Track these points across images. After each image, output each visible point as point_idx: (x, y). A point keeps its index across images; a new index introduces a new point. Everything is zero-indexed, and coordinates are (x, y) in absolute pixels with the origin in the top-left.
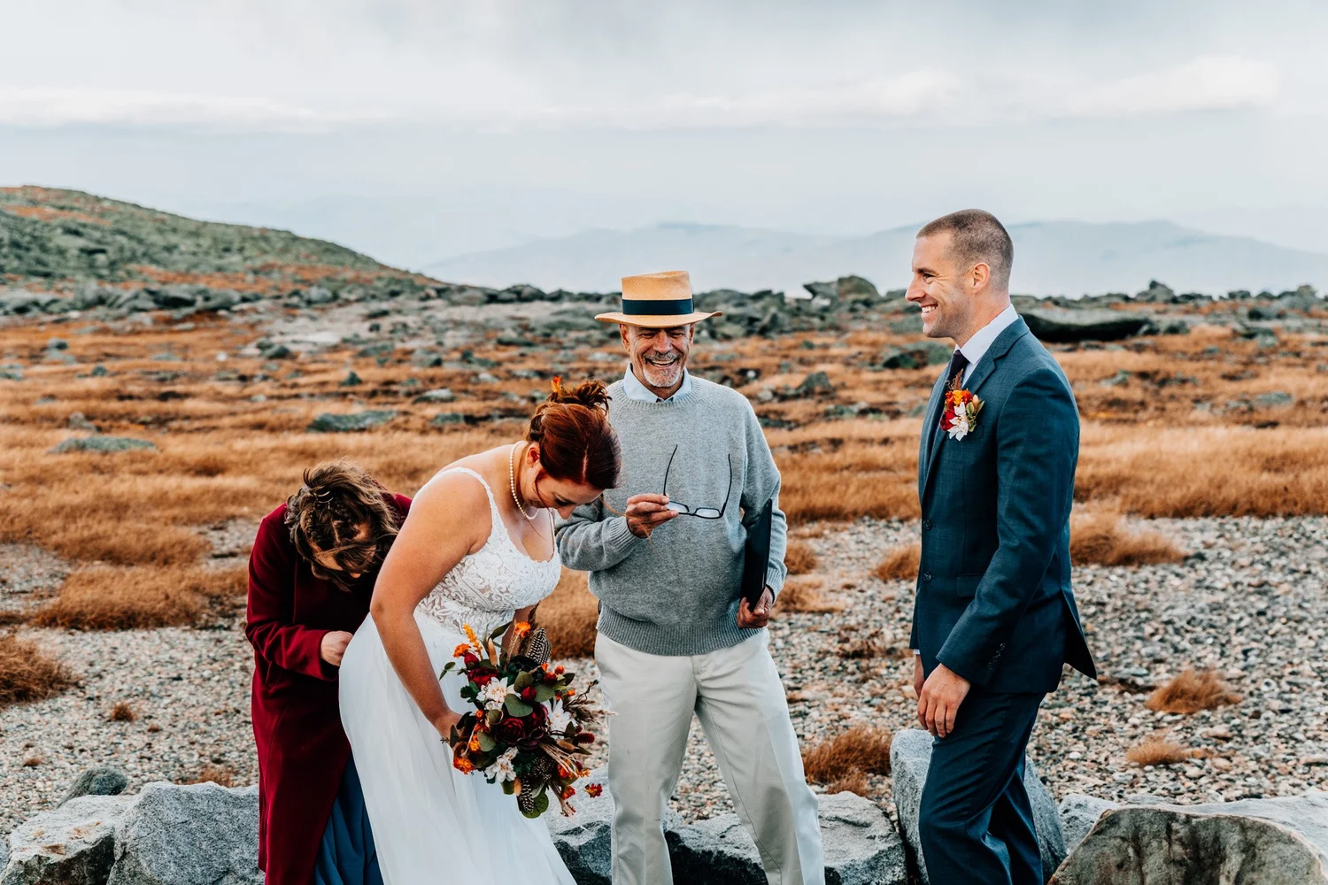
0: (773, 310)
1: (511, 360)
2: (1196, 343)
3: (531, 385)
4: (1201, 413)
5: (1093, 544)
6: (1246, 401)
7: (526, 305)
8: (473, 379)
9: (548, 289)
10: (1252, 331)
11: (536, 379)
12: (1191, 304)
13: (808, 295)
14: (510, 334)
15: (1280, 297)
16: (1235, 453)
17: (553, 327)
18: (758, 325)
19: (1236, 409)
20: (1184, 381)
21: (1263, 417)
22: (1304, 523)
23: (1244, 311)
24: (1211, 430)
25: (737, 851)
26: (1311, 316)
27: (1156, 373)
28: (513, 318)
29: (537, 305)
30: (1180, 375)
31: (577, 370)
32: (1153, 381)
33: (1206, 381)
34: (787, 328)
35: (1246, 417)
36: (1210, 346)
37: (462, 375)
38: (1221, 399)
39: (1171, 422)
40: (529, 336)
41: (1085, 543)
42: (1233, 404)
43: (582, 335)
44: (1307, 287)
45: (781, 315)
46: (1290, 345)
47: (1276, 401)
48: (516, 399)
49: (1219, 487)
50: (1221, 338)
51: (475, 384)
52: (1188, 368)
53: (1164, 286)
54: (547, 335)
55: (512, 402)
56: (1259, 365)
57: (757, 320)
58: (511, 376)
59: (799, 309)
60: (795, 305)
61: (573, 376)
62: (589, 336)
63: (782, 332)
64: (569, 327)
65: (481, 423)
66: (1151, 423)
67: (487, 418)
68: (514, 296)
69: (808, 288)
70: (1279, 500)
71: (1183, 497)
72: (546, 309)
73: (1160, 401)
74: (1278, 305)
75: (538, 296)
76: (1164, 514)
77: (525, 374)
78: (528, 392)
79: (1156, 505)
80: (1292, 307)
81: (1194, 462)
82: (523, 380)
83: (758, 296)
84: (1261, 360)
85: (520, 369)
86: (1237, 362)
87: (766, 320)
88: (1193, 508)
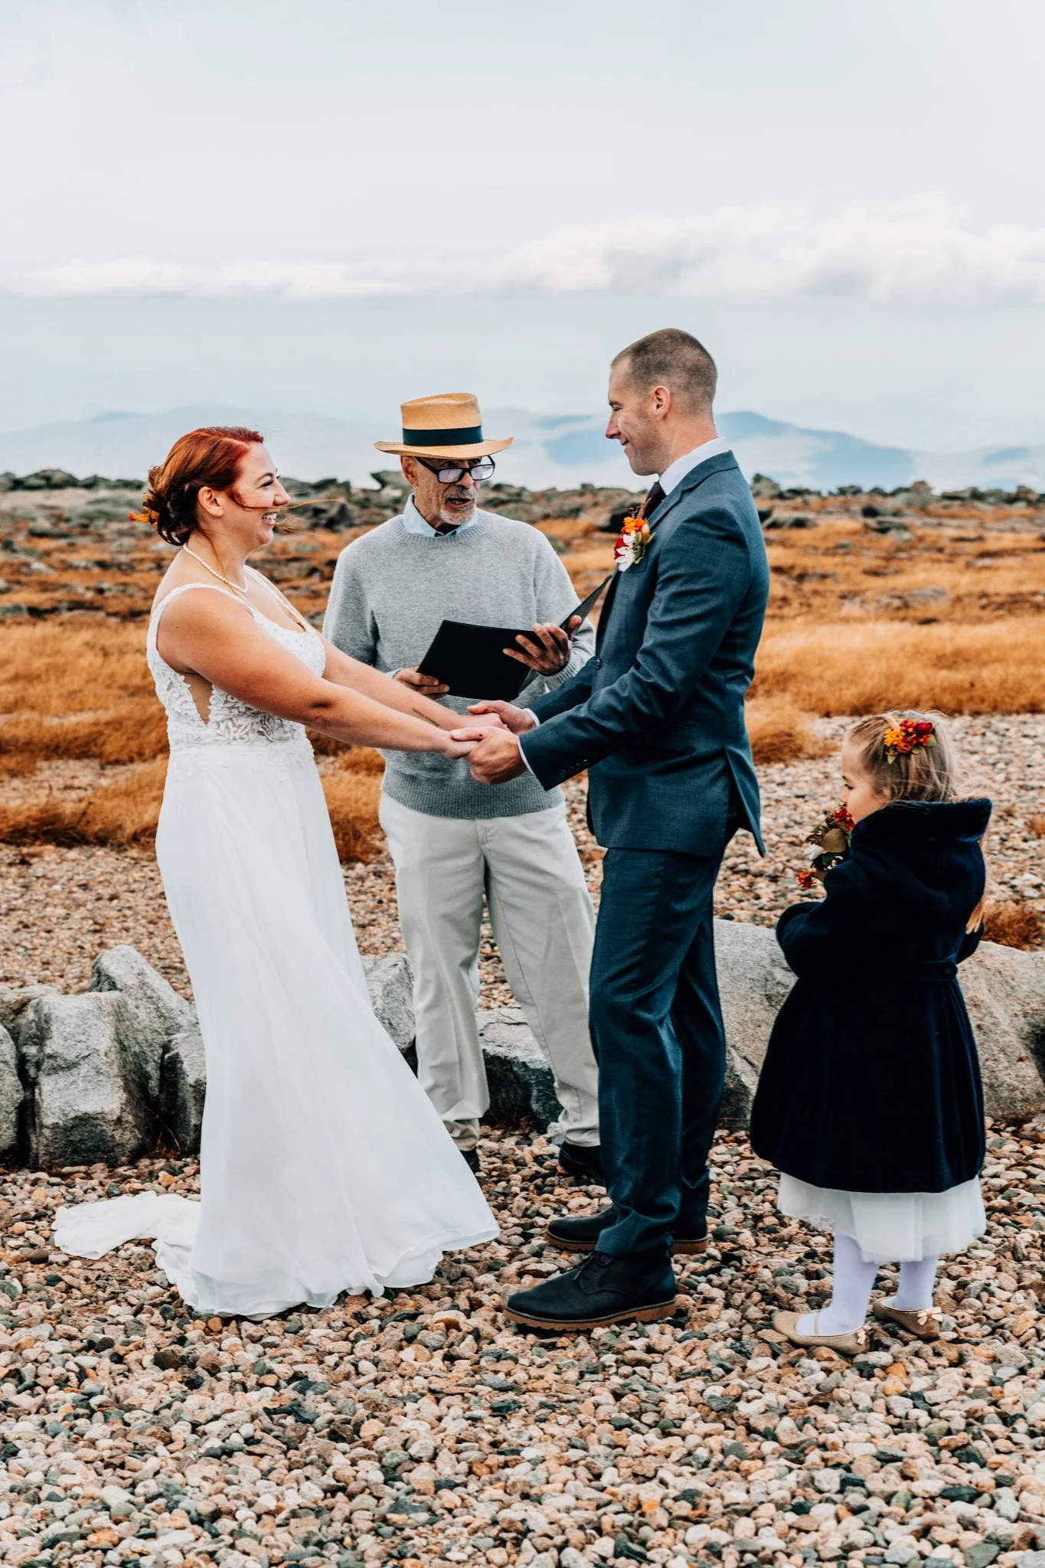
0: (342, 500)
1: (61, 550)
2: (825, 538)
3: (92, 577)
4: (851, 608)
5: (776, 741)
6: (899, 597)
7: (57, 493)
8: (24, 569)
9: (81, 475)
10: (886, 525)
11: (96, 570)
12: (799, 500)
13: (376, 486)
14: (44, 524)
15: (894, 494)
16: (902, 649)
17: (90, 518)
18: (325, 517)
19: (888, 605)
20: (824, 577)
21: (920, 614)
22: (993, 721)
23: (857, 508)
24: (870, 625)
25: (499, 1049)
26: (928, 514)
27: (792, 568)
28: (43, 507)
29: (69, 492)
30: (819, 571)
31: (142, 561)
32: (790, 577)
33: (848, 576)
34: (357, 521)
35: (902, 614)
36: (845, 541)
37: (11, 565)
38: (869, 595)
39: (821, 618)
40: (64, 526)
41: (768, 741)
42: (885, 600)
43: (125, 526)
44: (923, 483)
45: (350, 507)
46: (928, 541)
47: (932, 596)
48: (81, 590)
49: (897, 684)
50: (854, 533)
51: (27, 575)
52: (827, 564)
53: (768, 480)
54: (85, 526)
55: (76, 593)
56: (901, 560)
57: (323, 511)
58: (68, 567)
59: (367, 500)
60: (362, 496)
61: (139, 567)
62: (133, 528)
63: (351, 525)
64: (109, 517)
65: (47, 616)
66: (800, 619)
67: (54, 610)
68: (43, 482)
69: (377, 477)
70: (964, 697)
71: (861, 695)
72: (81, 497)
73: (804, 596)
74: (891, 504)
75: (70, 482)
76: (841, 712)
77: (83, 564)
78: (92, 584)
79: (832, 704)
80: (909, 504)
81: (861, 658)
82: (81, 571)
83: (322, 486)
84: (903, 555)
85: (78, 559)
86: (877, 557)
87: (334, 511)
88: (871, 706)
